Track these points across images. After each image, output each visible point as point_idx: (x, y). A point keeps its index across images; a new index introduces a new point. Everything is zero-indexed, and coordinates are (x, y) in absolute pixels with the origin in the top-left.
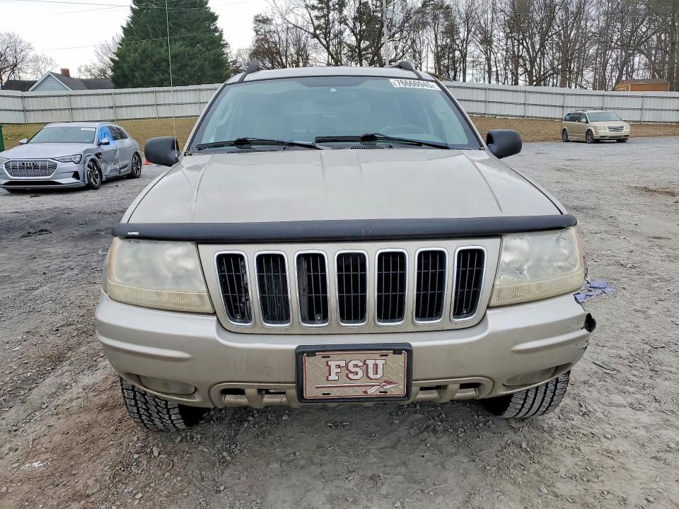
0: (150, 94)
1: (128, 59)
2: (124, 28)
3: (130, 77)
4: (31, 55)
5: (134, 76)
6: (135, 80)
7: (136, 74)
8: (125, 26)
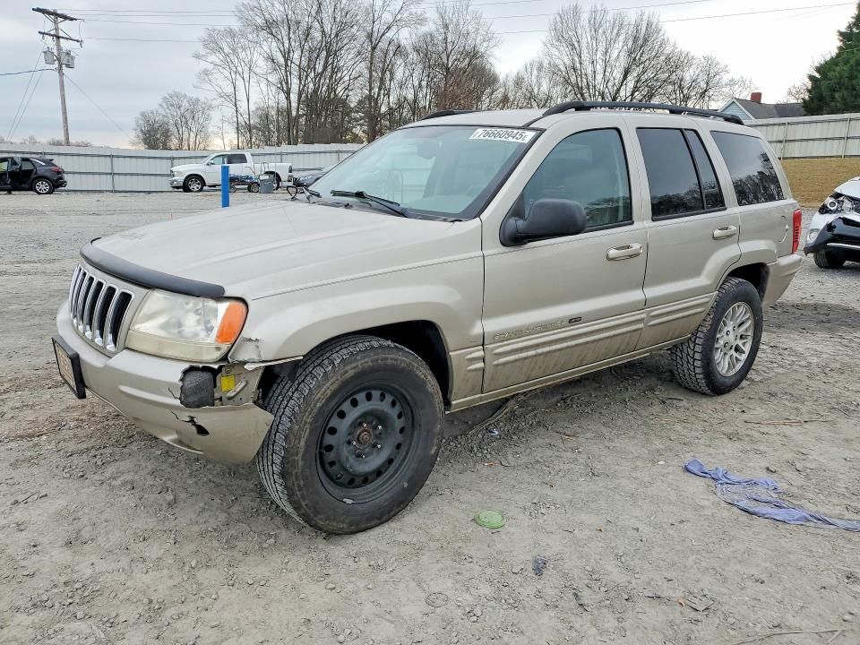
0: (841, 123)
1: (830, 74)
2: (841, 34)
3: (828, 99)
4: (725, 78)
5: (833, 98)
6: (833, 104)
7: (837, 95)
8: (843, 30)
